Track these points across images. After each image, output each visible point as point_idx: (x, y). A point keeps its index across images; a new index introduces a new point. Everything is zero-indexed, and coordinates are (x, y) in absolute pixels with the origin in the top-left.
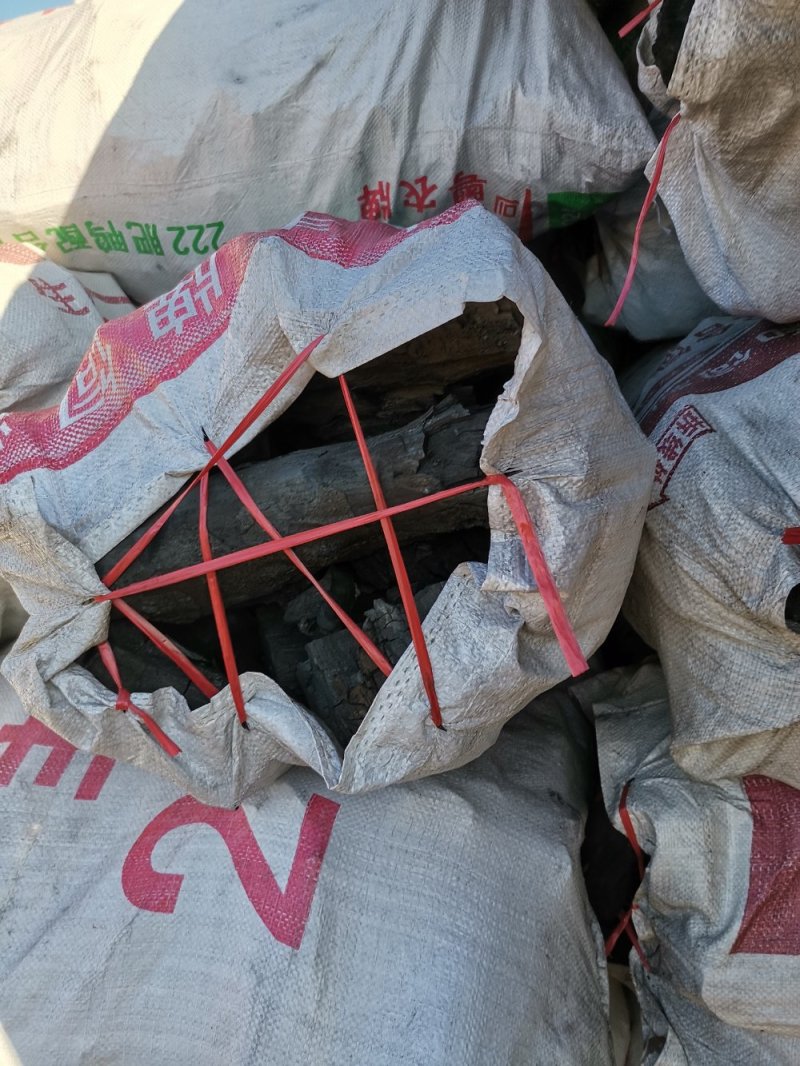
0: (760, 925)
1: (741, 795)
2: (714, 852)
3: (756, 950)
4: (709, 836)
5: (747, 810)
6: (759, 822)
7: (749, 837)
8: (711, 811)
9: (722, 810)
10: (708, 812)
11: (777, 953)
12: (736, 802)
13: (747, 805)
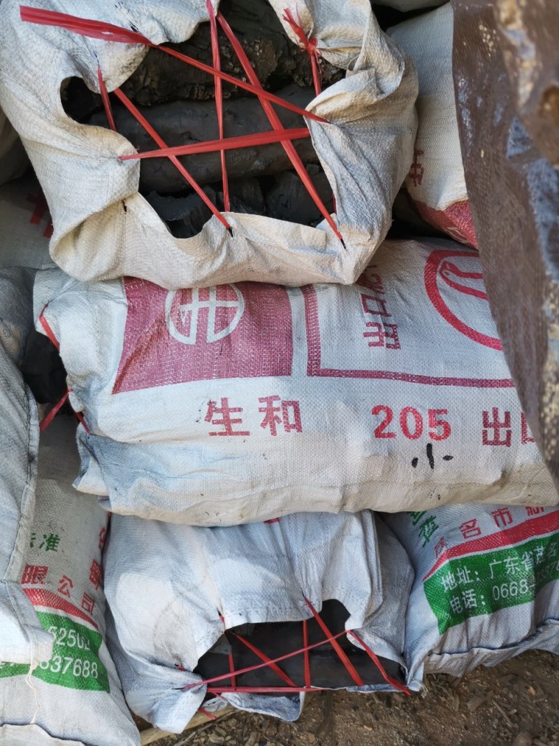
0: (132, 373)
1: (122, 296)
2: (101, 332)
3: (130, 389)
4: (97, 322)
5: (124, 304)
6: (131, 310)
7: (125, 319)
8: (99, 306)
9: (108, 306)
10: (96, 307)
11: (143, 388)
12: (118, 300)
13: (125, 301)
